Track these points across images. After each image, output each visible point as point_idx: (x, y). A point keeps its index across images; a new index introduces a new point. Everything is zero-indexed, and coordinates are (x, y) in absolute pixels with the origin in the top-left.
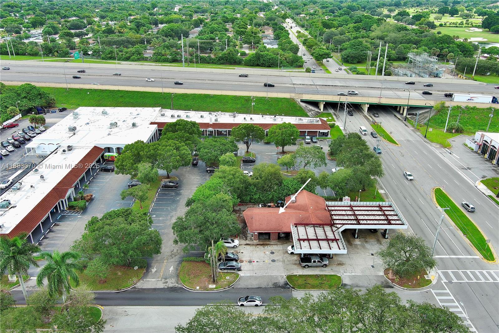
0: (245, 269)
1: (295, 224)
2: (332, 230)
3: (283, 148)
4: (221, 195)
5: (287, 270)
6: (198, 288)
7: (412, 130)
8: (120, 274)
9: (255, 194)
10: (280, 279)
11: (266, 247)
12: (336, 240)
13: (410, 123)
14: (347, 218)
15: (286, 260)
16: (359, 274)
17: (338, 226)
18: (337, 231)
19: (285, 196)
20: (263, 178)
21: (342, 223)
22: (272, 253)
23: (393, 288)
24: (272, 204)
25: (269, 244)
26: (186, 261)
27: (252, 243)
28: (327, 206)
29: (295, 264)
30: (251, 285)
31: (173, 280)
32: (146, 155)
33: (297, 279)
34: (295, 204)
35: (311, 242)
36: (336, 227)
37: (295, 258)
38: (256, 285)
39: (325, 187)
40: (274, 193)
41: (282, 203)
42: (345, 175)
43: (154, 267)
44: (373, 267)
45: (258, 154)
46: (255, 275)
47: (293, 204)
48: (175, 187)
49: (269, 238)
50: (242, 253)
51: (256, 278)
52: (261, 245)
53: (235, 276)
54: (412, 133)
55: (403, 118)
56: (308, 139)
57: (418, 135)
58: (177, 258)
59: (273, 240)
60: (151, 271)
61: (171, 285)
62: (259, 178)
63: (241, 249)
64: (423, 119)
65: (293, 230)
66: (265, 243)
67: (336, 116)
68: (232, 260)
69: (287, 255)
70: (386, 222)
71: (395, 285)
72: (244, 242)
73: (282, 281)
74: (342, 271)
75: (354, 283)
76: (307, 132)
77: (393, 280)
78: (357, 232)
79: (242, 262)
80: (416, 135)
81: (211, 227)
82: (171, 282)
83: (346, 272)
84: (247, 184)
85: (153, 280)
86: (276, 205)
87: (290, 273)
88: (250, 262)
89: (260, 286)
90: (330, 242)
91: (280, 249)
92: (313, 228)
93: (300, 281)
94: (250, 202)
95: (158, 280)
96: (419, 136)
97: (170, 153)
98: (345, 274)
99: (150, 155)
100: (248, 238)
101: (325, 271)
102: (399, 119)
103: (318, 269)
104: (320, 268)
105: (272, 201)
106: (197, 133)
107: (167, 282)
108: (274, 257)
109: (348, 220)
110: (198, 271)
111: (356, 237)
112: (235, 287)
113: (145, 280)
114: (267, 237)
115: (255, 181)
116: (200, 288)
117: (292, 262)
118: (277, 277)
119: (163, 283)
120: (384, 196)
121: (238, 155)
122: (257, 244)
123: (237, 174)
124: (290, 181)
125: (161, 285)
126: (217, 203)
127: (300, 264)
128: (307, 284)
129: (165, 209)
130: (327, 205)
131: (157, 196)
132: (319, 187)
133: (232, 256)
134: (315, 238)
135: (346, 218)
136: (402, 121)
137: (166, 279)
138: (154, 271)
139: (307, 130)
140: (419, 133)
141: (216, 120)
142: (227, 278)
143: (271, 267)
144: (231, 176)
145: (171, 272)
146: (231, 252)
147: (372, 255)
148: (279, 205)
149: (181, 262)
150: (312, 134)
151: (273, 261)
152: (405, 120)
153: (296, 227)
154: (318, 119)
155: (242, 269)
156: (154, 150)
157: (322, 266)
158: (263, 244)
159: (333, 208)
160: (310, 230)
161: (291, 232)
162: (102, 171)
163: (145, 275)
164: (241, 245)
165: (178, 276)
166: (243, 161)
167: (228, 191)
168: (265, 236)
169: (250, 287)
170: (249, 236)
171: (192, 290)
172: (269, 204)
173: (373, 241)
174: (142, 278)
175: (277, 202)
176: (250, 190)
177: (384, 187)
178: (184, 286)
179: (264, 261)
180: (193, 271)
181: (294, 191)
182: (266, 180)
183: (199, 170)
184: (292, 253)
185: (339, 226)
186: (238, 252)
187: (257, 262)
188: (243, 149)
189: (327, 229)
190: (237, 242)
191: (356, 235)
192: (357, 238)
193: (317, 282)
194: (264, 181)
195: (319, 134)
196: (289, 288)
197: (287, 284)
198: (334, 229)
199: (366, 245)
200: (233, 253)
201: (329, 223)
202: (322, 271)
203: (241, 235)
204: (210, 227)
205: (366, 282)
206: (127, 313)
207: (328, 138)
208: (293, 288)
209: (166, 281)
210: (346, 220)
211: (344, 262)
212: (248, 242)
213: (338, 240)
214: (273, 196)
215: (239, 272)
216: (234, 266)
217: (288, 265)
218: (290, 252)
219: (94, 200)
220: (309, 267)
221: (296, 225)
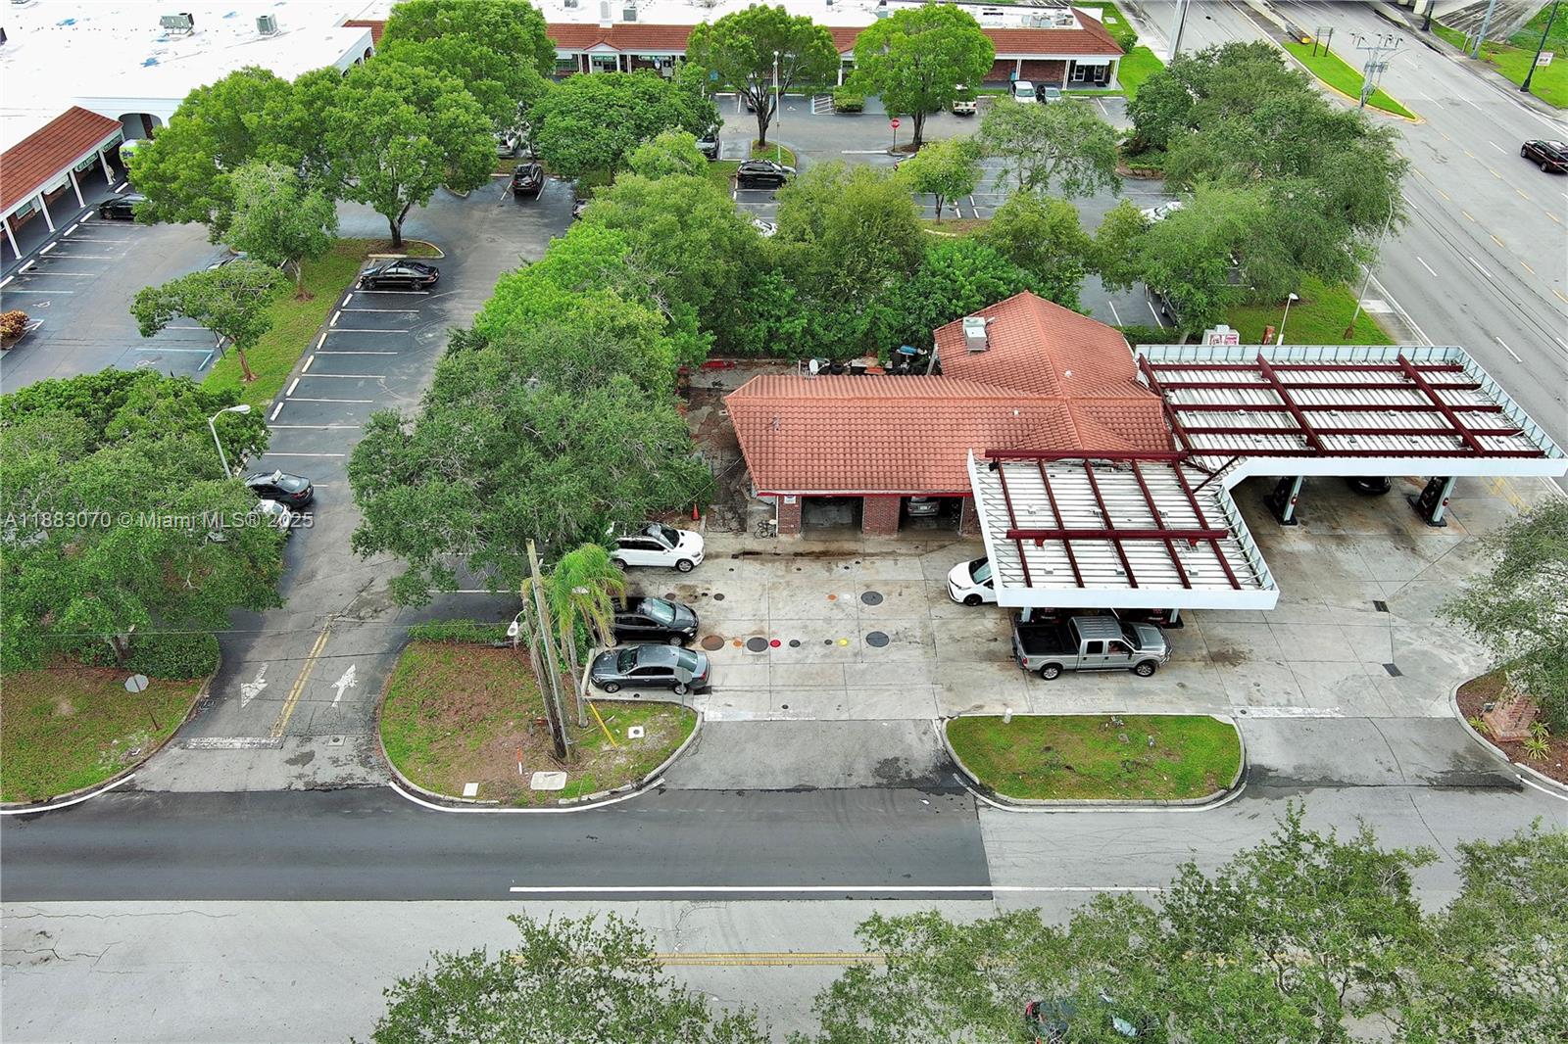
0: (733, 680)
1: (988, 454)
2: (1183, 484)
3: (918, 126)
4: (607, 304)
5: (950, 689)
6: (471, 789)
7: (1461, 64)
8: (65, 708)
9: (789, 314)
10: (912, 738)
11: (839, 568)
12: (1213, 538)
13: (1446, 38)
14: (1247, 425)
15: (942, 637)
16: (1327, 713)
17: (1209, 465)
18: (1205, 491)
19: (933, 324)
20: (829, 235)
21: (1226, 447)
22: (872, 598)
23: (1519, 788)
24: (869, 362)
25: (852, 554)
26: (424, 640)
27: (770, 548)
28: (1143, 368)
29: (991, 657)
30: (761, 775)
31: (345, 746)
32: (274, 127)
33: (1002, 741)
34: (982, 359)
35: (1079, 547)
36: (1202, 469)
37: (989, 623)
38: (786, 772)
39: (1126, 279)
40: (880, 307)
41: (915, 357)
42: (1230, 216)
43: (256, 672)
44: (1393, 670)
45: (808, 153)
46: (779, 715)
47: (974, 358)
48: (425, 287)
49: (857, 524)
50: (719, 597)
51: (784, 733)
52: (817, 556)
53: (674, 721)
54: (1463, 74)
55: (1415, 21)
56: (1025, 93)
57: (1491, 82)
58: (384, 624)
59: (873, 530)
60: (238, 694)
61: (327, 774)
62: (810, 235)
63: (713, 578)
64: (1504, 19)
65: (981, 484)
66: (834, 547)
67: (1135, 15)
68: (663, 635)
69: (944, 609)
70: (1447, 444)
71: (1529, 777)
72: (729, 542)
73: (922, 750)
74: (1237, 696)
75: (1307, 761)
76: (1019, 64)
77: (1514, 748)
78: (1296, 490)
79: (715, 643)
80: (1481, 82)
81: (543, 468)
82: (330, 753)
83: (1259, 703)
84: (752, 261)
85: (238, 743)
86: (889, 365)
87: (963, 709)
88: (758, 644)
89: (807, 781)
90: (1179, 547)
91: (911, 576)
92: (1080, 476)
93: (1023, 754)
94: (769, 353)
95: (265, 746)
96: (1496, 86)
97: (386, 119)
98: (1254, 711)
99: (290, 127)
100: (753, 522)
101: (1148, 692)
102: (1398, 25)
103: (1111, 683)
104: (1121, 678)
105: (868, 344)
106: (532, 47)
107: (307, 758)
108: (877, 618)
109: (1257, 431)
110: (485, 696)
111: (1287, 517)
112: (669, 787)
113: (193, 742)
114: (847, 518)
115: (788, 247)
116: (484, 791)
117: (972, 646)
118: (895, 731)
119: (291, 762)
120: (1387, 323)
121: (722, 155)
122: (797, 554)
123: (700, 211)
124: (960, 251)
125: (273, 774)
126: (582, 342)
127: (1016, 656)
128: (1057, 766)
129: (361, 384)
130: (1141, 360)
131: (332, 324)
132: (1098, 279)
133: (662, 615)
134: (1096, 524)
135: (1243, 421)
136: (1410, 31)
137: (306, 737)
138: (253, 694)
139: (1020, 57)
140: (1492, 76)
141: (630, 14)
142: (631, 735)
143: (863, 672)
144: (671, 218)
145: (338, 699)
146: (664, 591)
147: (1381, 606)
148: (905, 366)
149: (401, 645)
150: (1042, 73)
151: (877, 639)
152: (1425, 29)
153: (992, 467)
154: (1068, 12)
155: (714, 681)
156: (309, 104)
157: (1134, 671)
158: (824, 554)
159: (1172, 377)
160: (1070, 485)
161: (971, 494)
162: (104, 218)
163: (202, 716)
164: (717, 556)
165: (372, 721)
166: (742, 179)
167: (655, 288)
168: (834, 514)
169: (751, 783)
170: (757, 509)
171: (437, 801)
172: (856, 363)
173: (1371, 538)
174: (179, 735)
175: (893, 350)
176: (767, 292)
177: (1381, 289)
178: (395, 779)
179: (828, 642)
180: (458, 695)
181: (978, 298)
182: (843, 243)
183: (542, 215)
184: (973, 600)
185: (1214, 463)
186: (700, 591)
187: (795, 644)
188: (744, 135)
189: (1158, 477)
190: (692, 542)
191: (1290, 508)
192: (1293, 521)
193: (1106, 758)
194: (836, 248)
195: (1070, 78)
196: (960, 791)
197: (948, 767)
198: (1193, 478)
199: (1340, 555)
200: (670, 596)
201: (1162, 446)
202: (1134, 694)
203: (716, 508)
204: (536, 471)
205: (1371, 758)
206: (50, 944)
207: (1111, 94)
208: (983, 790)
209: (307, 749)
210: (1248, 431)
211: (1245, 648)
212: (749, 542)
213: (1223, 534)
214: (874, 322)
215: (699, 703)
216: (670, 671)
217: (953, 660)
218: (960, 596)
219: (36, 342)
220: (1061, 670)
221: (996, 460)
